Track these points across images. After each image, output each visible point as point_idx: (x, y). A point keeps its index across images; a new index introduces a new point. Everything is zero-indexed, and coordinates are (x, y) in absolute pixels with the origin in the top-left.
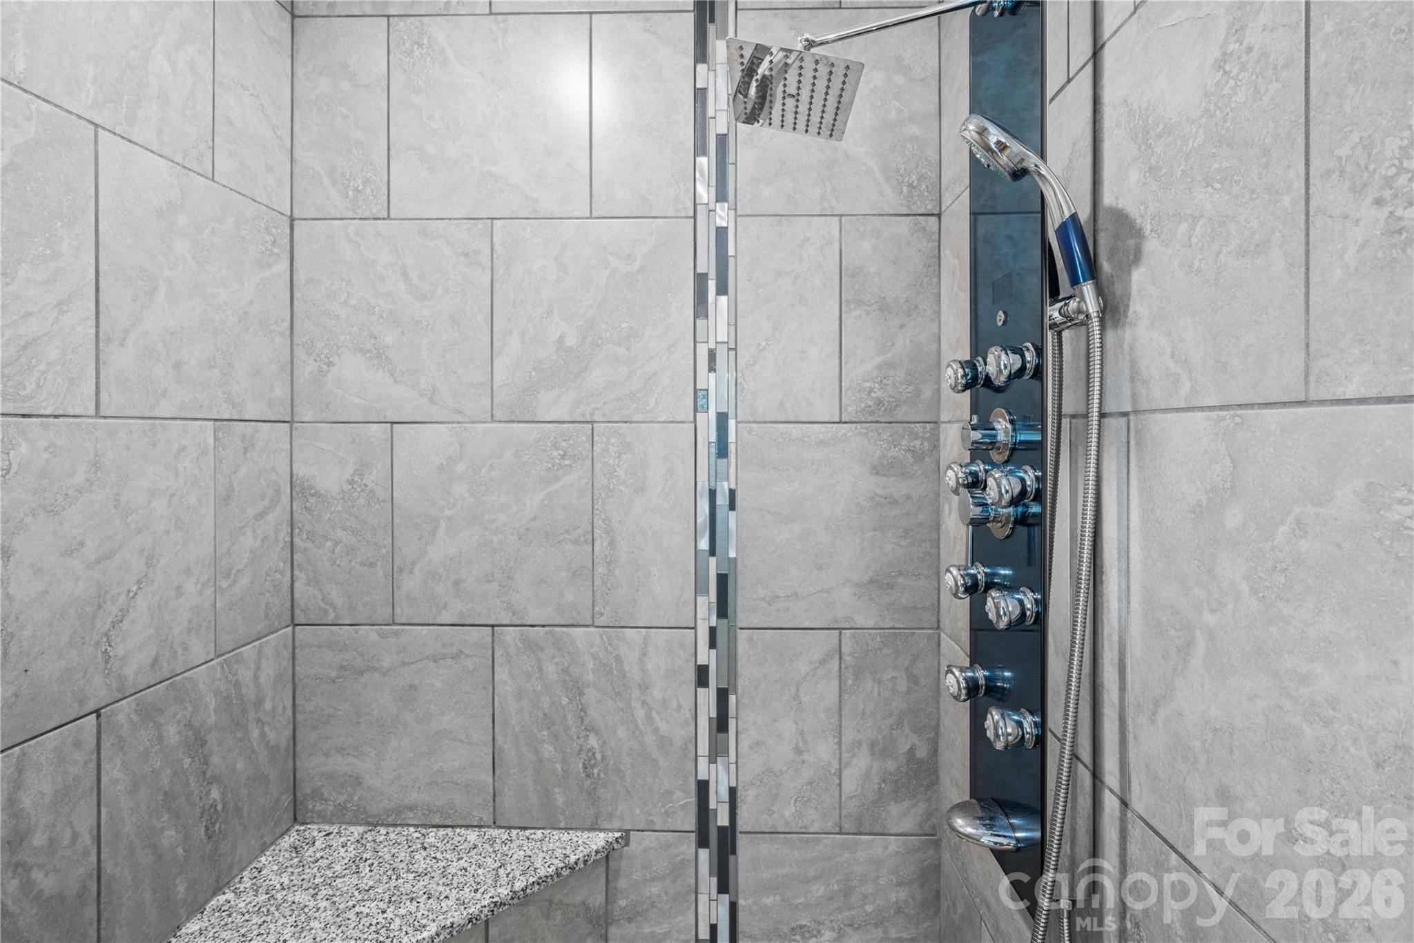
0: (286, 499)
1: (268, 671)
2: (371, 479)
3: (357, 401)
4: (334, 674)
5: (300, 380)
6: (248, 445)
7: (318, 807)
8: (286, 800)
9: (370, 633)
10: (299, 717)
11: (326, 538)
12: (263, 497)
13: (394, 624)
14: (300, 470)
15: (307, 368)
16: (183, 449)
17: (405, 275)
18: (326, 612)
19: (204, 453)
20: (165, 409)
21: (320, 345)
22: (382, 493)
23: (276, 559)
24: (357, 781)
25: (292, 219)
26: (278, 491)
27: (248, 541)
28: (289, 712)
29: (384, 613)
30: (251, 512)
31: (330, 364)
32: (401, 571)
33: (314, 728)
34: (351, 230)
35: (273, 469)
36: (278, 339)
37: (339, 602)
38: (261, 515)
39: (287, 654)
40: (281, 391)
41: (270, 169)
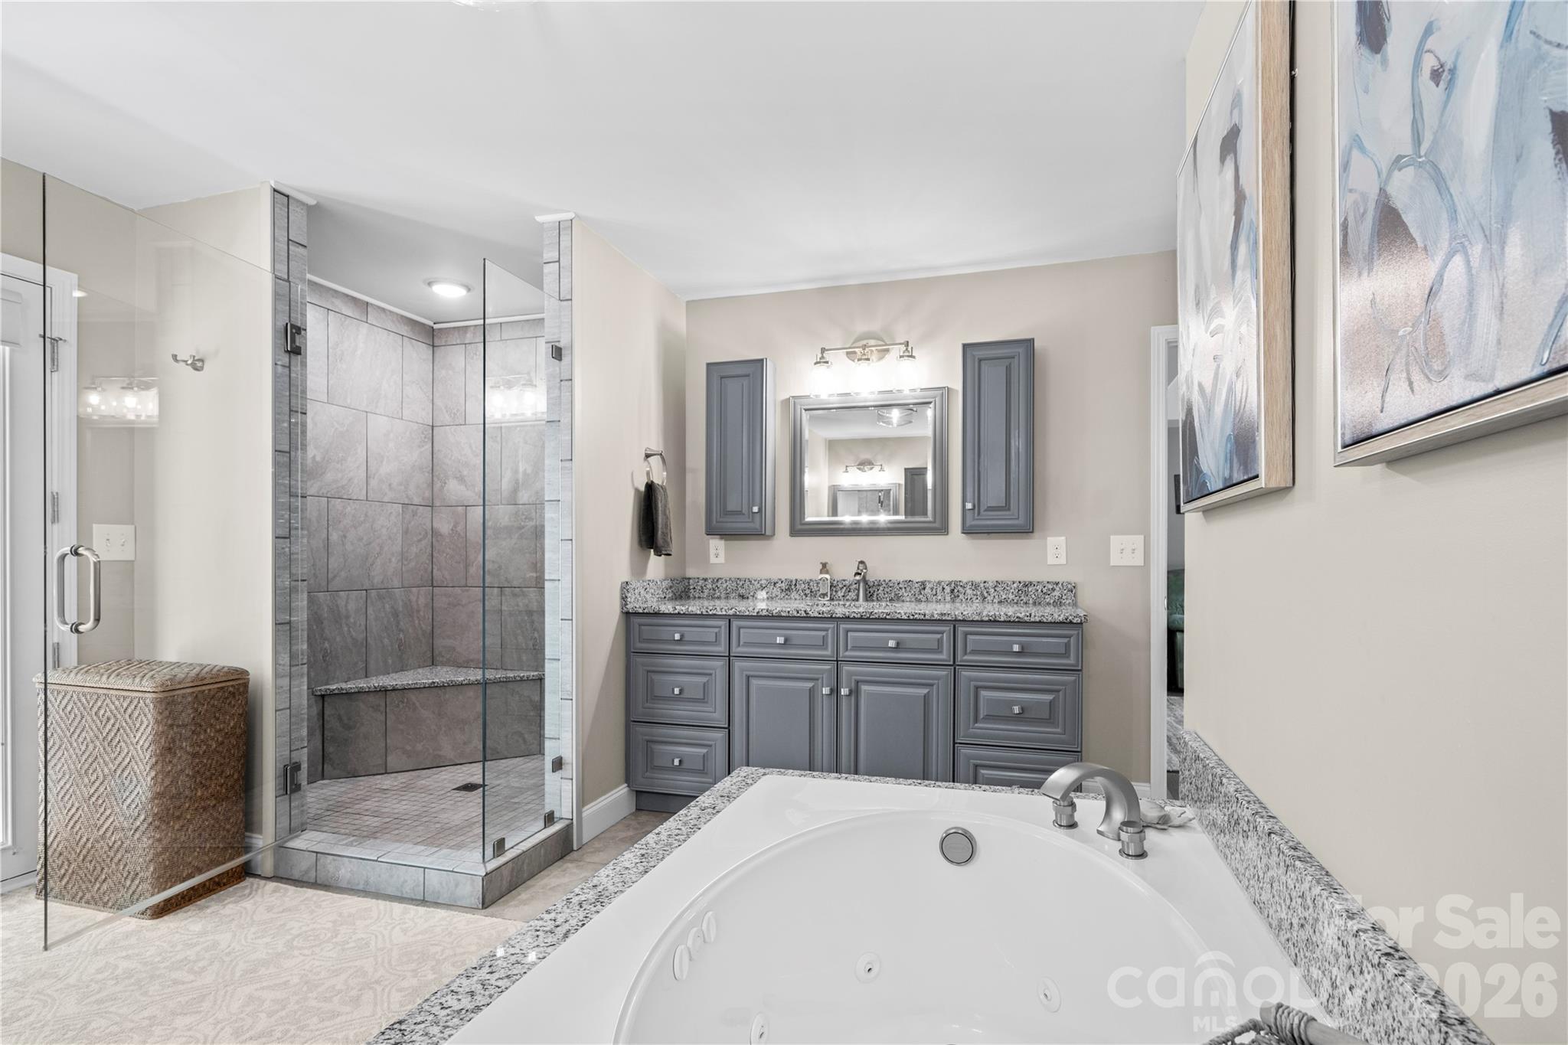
0: (430, 536)
1: (422, 601)
2: (459, 528)
3: (454, 497)
4: (446, 606)
5: (435, 489)
6: (414, 514)
7: (441, 659)
8: (429, 654)
9: (458, 590)
10: (435, 623)
11: (443, 552)
12: (420, 534)
13: (467, 586)
14: (435, 525)
15: (437, 485)
16: (391, 513)
17: (471, 447)
18: (443, 582)
19: (399, 515)
20: (386, 499)
21: (442, 476)
22: (463, 534)
23: (425, 558)
24: (454, 649)
25: (433, 426)
26: (426, 533)
27: (414, 549)
28: (431, 620)
29: (463, 583)
30: (415, 539)
31: (445, 483)
32: (469, 565)
33: (439, 628)
34: (452, 430)
35: (425, 524)
36: (427, 474)
37: (448, 577)
38: (420, 541)
39: (430, 597)
40: (428, 494)
41: (423, 409)
